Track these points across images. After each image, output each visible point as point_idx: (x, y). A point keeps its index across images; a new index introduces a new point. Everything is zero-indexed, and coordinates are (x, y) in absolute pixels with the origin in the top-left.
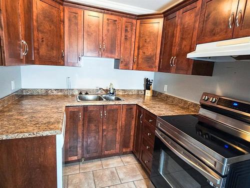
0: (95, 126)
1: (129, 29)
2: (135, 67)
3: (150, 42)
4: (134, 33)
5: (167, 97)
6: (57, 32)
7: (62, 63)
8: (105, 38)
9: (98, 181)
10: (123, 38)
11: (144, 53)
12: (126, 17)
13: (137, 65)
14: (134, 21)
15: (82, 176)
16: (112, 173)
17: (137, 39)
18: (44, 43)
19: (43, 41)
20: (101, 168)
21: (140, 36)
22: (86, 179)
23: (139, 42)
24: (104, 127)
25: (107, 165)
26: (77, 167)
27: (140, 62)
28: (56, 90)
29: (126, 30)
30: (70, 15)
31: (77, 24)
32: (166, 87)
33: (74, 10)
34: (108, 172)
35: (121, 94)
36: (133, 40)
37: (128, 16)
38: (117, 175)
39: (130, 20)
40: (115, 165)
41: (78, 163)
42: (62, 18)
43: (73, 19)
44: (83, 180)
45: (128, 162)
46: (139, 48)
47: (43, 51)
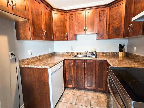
0: (80, 71)
1: (102, 15)
2: (107, 37)
3: (116, 18)
4: (106, 16)
5: (136, 56)
6: (64, 25)
7: (67, 39)
8: (87, 23)
9: (78, 101)
10: (98, 21)
11: (113, 27)
12: (100, 8)
13: (109, 36)
14: (106, 9)
15: (72, 96)
16: (88, 100)
17: (108, 19)
18: (58, 31)
19: (57, 30)
20: (83, 95)
21: (109, 17)
22: (73, 98)
23: (109, 21)
24: (86, 72)
25: (87, 95)
26: (72, 91)
27: (110, 33)
28: (67, 52)
29: (100, 16)
30: (69, 16)
31: (72, 20)
32: (135, 49)
33: (71, 13)
34: (85, 98)
35: (101, 55)
36: (105, 20)
37: (101, 7)
38: (90, 102)
39: (103, 9)
40: (92, 96)
41: (73, 89)
42: (66, 19)
43: (71, 18)
44: (71, 98)
45: (101, 97)
46: (109, 25)
47: (57, 34)
